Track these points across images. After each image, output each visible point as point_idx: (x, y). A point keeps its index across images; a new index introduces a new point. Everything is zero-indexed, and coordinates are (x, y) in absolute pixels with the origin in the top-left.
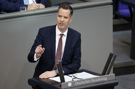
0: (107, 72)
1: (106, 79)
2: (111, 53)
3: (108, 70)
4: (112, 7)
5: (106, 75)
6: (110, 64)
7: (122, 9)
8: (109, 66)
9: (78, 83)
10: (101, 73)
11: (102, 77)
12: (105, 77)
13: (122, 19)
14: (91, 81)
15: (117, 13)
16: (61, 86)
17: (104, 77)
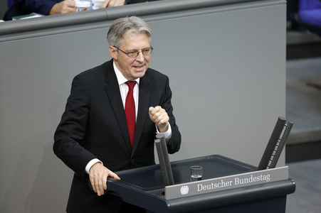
0: (270, 162)
1: (267, 178)
2: (279, 120)
3: (272, 157)
4: (285, 5)
5: (268, 170)
6: (278, 144)
7: (308, 8)
8: (276, 147)
9: (203, 188)
10: (257, 165)
11: (259, 174)
12: (266, 173)
13: (308, 33)
14: (233, 183)
15: (296, 17)
16: (164, 193)
17: (263, 174)
